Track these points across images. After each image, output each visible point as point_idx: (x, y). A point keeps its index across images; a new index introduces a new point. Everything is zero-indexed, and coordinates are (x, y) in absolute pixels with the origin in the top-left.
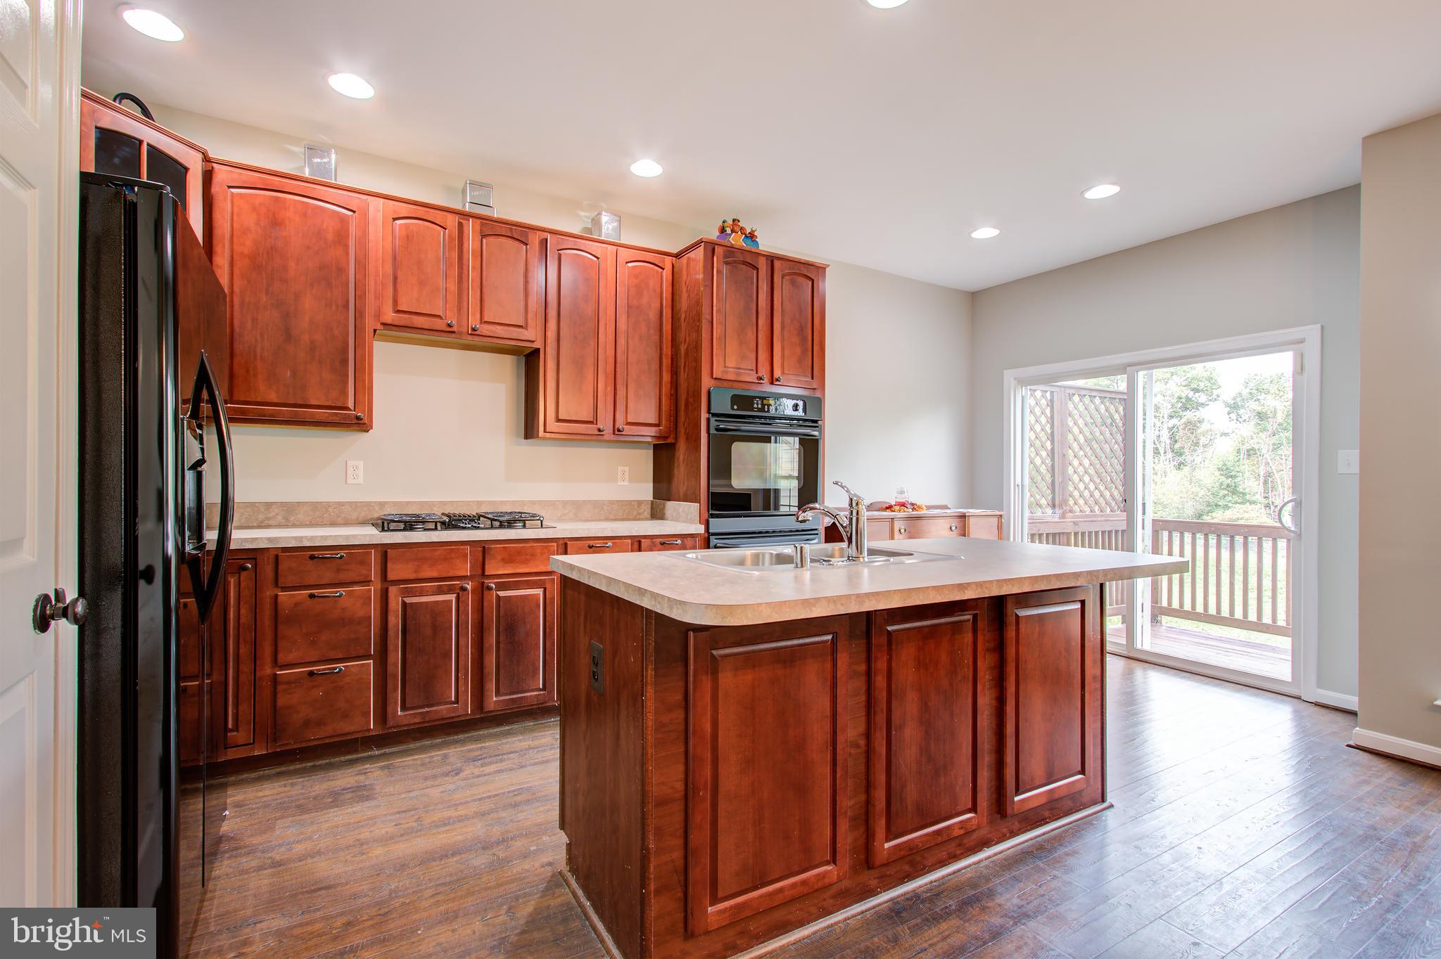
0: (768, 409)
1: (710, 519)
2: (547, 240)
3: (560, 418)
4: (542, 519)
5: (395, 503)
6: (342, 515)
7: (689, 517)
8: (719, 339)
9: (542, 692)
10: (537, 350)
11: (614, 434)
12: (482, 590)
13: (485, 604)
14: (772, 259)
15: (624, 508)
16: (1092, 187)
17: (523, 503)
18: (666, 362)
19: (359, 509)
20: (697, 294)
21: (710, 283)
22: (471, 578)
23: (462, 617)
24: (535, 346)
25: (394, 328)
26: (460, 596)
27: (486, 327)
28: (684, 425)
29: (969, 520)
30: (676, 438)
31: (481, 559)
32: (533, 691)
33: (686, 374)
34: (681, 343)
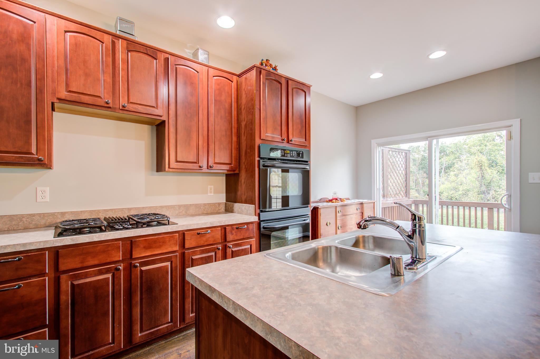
0: (287, 155)
1: (260, 213)
2: (168, 58)
3: (178, 160)
4: (169, 219)
5: (72, 213)
6: (33, 223)
7: (249, 212)
8: (264, 119)
9: (170, 324)
10: (164, 122)
11: (208, 169)
12: (130, 268)
13: (133, 276)
14: (288, 80)
15: (211, 207)
16: (434, 52)
17: (156, 208)
18: (234, 131)
19: (46, 218)
20: (252, 95)
21: (259, 89)
22: (122, 261)
23: (117, 287)
24: (163, 118)
25: (67, 102)
26: (115, 273)
27: (132, 105)
28: (244, 164)
29: (364, 205)
30: (239, 171)
31: (129, 248)
32: (164, 324)
33: (245, 137)
34: (242, 121)
